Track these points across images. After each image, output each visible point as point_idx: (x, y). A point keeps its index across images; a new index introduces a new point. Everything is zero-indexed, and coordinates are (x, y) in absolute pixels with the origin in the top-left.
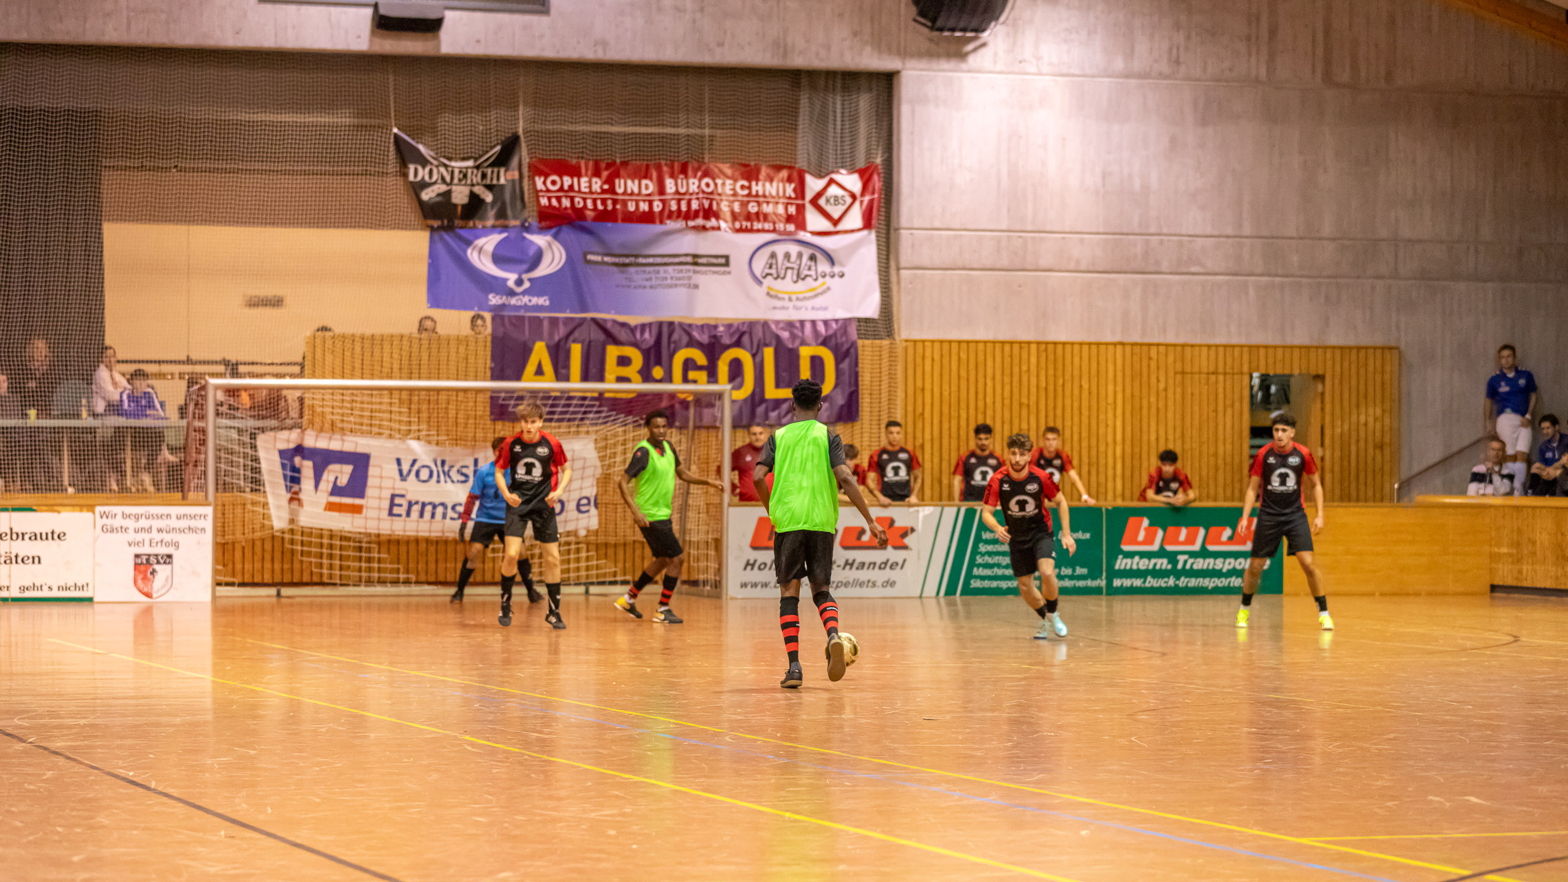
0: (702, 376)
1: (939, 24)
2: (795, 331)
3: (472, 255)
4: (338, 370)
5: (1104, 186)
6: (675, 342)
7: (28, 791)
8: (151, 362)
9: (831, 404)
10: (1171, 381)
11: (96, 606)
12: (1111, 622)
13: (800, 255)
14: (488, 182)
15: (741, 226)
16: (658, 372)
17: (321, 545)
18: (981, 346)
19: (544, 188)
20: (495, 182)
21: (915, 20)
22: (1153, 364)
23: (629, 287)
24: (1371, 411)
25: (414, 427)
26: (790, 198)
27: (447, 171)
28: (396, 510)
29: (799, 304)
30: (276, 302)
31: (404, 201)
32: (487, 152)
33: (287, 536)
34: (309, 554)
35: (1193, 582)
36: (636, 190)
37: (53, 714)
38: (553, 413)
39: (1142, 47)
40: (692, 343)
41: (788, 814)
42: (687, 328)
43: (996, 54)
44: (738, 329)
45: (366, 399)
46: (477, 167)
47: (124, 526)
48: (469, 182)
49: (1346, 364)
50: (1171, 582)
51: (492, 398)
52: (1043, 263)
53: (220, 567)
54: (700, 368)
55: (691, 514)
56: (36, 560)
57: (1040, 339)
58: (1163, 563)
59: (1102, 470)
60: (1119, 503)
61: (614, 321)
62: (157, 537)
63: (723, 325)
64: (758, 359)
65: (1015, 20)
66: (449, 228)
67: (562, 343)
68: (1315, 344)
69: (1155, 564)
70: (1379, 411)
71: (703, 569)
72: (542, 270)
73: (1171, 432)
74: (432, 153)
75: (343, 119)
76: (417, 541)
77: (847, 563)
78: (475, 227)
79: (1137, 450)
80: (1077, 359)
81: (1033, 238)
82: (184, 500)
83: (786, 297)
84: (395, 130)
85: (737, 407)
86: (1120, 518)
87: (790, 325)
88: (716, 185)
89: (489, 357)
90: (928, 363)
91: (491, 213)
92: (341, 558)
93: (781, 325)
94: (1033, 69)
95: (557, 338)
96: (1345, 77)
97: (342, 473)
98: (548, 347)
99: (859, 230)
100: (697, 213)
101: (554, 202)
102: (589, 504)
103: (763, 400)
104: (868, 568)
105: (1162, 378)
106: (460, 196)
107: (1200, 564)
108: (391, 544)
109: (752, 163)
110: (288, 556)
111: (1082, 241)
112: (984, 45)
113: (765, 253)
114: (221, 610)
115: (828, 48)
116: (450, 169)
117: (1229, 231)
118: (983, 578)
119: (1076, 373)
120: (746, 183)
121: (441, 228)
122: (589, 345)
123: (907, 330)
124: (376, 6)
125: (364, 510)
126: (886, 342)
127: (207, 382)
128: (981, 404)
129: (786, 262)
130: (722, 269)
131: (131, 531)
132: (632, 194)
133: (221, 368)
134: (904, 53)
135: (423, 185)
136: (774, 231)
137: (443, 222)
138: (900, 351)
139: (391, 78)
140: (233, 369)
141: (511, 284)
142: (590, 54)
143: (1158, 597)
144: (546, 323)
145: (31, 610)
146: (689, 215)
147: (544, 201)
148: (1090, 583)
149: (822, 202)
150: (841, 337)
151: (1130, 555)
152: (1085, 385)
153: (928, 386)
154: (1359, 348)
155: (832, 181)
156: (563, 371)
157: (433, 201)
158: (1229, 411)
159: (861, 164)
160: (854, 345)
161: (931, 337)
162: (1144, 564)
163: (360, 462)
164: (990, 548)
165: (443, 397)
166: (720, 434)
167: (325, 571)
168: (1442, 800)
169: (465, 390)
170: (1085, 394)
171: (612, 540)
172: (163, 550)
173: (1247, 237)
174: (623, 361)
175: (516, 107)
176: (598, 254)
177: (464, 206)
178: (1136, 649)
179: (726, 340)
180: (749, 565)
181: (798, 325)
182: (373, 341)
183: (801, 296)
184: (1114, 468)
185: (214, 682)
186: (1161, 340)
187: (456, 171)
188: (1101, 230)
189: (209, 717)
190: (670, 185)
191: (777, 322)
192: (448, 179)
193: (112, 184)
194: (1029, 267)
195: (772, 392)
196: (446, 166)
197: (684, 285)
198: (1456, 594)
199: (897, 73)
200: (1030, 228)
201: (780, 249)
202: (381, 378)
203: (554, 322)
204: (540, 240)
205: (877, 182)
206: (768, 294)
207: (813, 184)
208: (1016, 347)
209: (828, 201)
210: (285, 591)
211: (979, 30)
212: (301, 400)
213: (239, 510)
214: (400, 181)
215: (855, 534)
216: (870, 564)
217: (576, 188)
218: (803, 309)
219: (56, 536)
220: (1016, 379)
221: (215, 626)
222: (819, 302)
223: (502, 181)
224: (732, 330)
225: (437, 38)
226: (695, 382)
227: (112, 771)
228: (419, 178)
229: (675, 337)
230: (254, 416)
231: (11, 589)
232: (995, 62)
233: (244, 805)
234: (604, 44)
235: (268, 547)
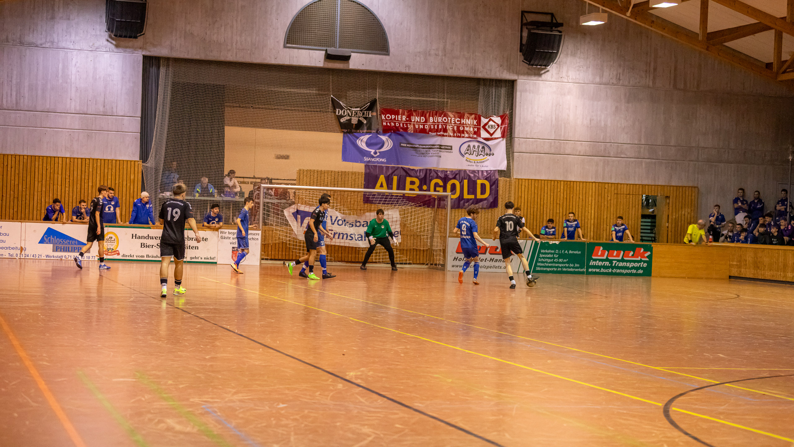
0: (441, 189)
1: (532, 63)
2: (476, 174)
3: (359, 142)
4: (308, 183)
5: (590, 124)
6: (432, 176)
7: (191, 332)
8: (241, 177)
9: (488, 201)
10: (612, 198)
11: (218, 265)
12: (587, 284)
13: (479, 147)
14: (365, 116)
15: (457, 135)
16: (425, 187)
17: (300, 246)
18: (543, 182)
19: (385, 119)
20: (367, 116)
21: (523, 61)
22: (606, 190)
23: (416, 156)
24: (686, 210)
26: (475, 125)
27: (350, 112)
29: (478, 164)
30: (287, 157)
31: (334, 122)
32: (365, 105)
33: (288, 242)
35: (618, 271)
36: (419, 121)
37: (201, 304)
38: (386, 201)
39: (606, 74)
40: (438, 177)
41: (467, 351)
42: (436, 171)
43: (552, 74)
44: (455, 172)
45: (318, 193)
46: (361, 111)
47: (229, 237)
48: (358, 116)
49: (678, 193)
50: (610, 270)
51: (364, 195)
52: (567, 152)
53: (263, 253)
54: (441, 186)
55: (435, 240)
56: (197, 248)
57: (565, 180)
58: (607, 264)
59: (586, 228)
60: (592, 241)
61: (409, 169)
63: (449, 171)
64: (462, 184)
65: (560, 62)
66: (350, 132)
67: (390, 175)
68: (667, 184)
69: (604, 264)
70: (689, 211)
71: (439, 259)
72: (384, 149)
73: (612, 215)
74: (345, 105)
75: (314, 91)
77: (491, 259)
78: (359, 132)
79: (599, 221)
80: (578, 188)
81: (564, 142)
83: (473, 162)
84: (332, 96)
85: (453, 200)
86: (592, 247)
87: (473, 172)
88: (448, 119)
89: (363, 180)
90: (523, 187)
91: (365, 128)
93: (471, 172)
94: (566, 81)
95: (388, 174)
96: (682, 86)
98: (385, 177)
99: (500, 138)
100: (441, 129)
101: (388, 124)
102: (398, 234)
103: (463, 199)
104: (499, 262)
105: (609, 196)
106: (354, 121)
107: (621, 264)
109: (462, 112)
110: (288, 250)
111: (582, 144)
112: (548, 71)
113: (466, 146)
114: (263, 269)
115: (491, 70)
116: (351, 111)
117: (636, 142)
118: (541, 267)
119: (578, 193)
120: (459, 120)
121: (347, 132)
122: (400, 177)
123: (516, 175)
124: (326, 50)
126: (508, 179)
127: (260, 185)
128: (542, 203)
129: (473, 149)
130: (450, 151)
131: (231, 238)
132: (417, 122)
133: (266, 181)
134: (518, 73)
135: (341, 116)
136: (469, 137)
137: (348, 130)
138: (513, 182)
139: (331, 77)
140: (270, 181)
141: (372, 153)
142: (403, 70)
143: (605, 276)
144: (384, 168)
145: (194, 266)
146: (437, 131)
147: (385, 124)
148: (580, 270)
149: (487, 127)
150: (493, 176)
151: (595, 260)
152: (581, 197)
153: (523, 196)
154: (683, 187)
155: (490, 120)
156: (390, 186)
157: (344, 123)
158: (634, 209)
159: (501, 114)
160: (497, 180)
161: (525, 178)
162: (600, 264)
164: (544, 256)
165: (346, 194)
166: (446, 211)
168: (709, 355)
169: (354, 192)
170: (581, 200)
171: (405, 248)
173: (643, 145)
174: (412, 183)
175: (376, 89)
176: (405, 144)
177: (355, 124)
178: (596, 295)
179: (451, 177)
180: (455, 259)
181: (477, 172)
182: (321, 173)
183: (478, 161)
184: (591, 228)
185: (259, 294)
186: (610, 182)
187: (353, 112)
188: (589, 141)
189: (257, 307)
190: (431, 119)
191: (469, 171)
192: (350, 115)
193: (228, 112)
194: (562, 153)
195: (466, 196)
196: (350, 110)
197: (436, 156)
198: (716, 279)
199: (516, 80)
200: (562, 139)
201: (472, 144)
202: (324, 186)
203: (387, 168)
204: (384, 138)
205: (507, 121)
206: (466, 160)
207: (484, 121)
208: (556, 182)
209: (489, 127)
211: (546, 65)
212: (295, 193)
213: (271, 232)
214: (333, 115)
215: (494, 250)
216: (500, 260)
217: (397, 119)
218: (479, 166)
219: (204, 239)
220: (555, 194)
221: (260, 275)
222: (484, 164)
223: (370, 116)
224: (453, 173)
225: (348, 62)
226: (439, 191)
227: (222, 326)
228: (340, 114)
229: (432, 174)
230: (277, 198)
231: (187, 258)
232: (552, 78)
233: (269, 340)
234: (409, 67)
235: (281, 246)
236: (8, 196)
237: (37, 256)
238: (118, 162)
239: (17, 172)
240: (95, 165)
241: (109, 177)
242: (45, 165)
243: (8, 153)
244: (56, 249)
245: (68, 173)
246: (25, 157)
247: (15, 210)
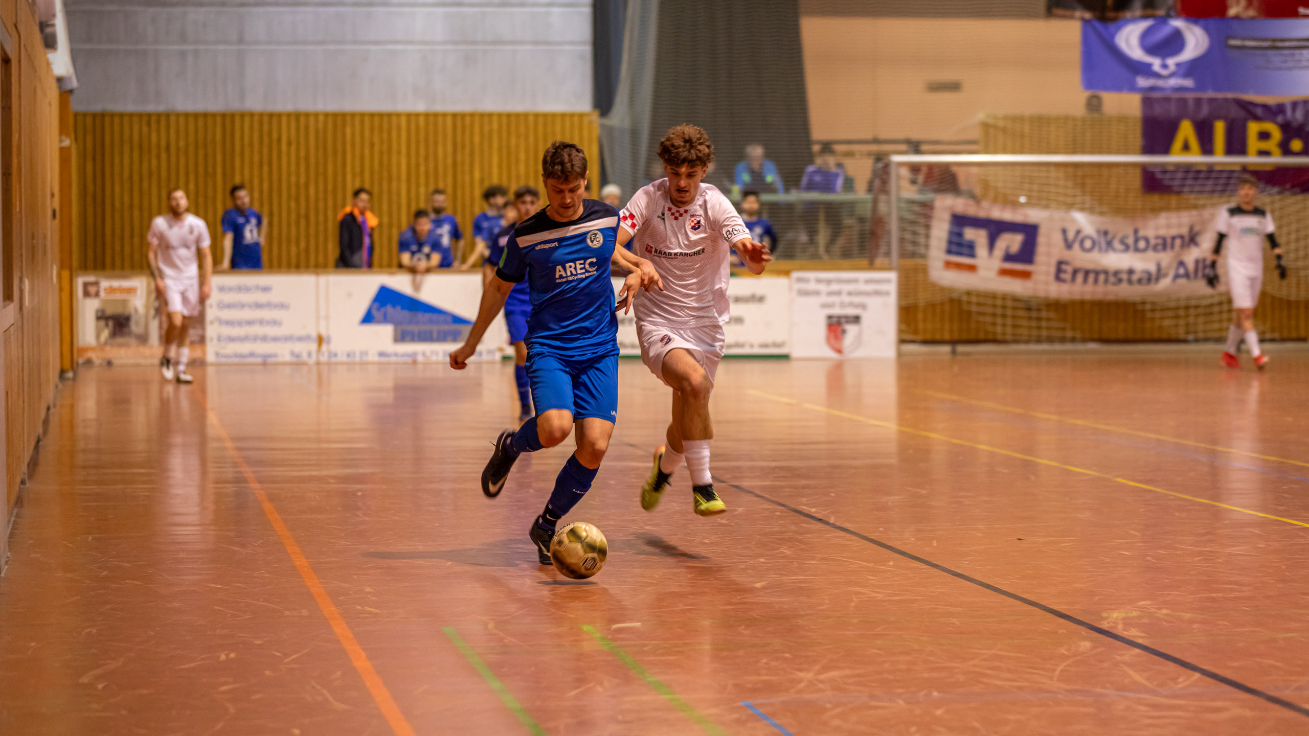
3: (1120, 41)
8: (842, 142)
11: (792, 362)
16: (1295, 146)
17: (994, 306)
23: (1267, 69)
25: (1079, 199)
28: (1063, 276)
30: (954, 87)
34: (984, 314)
47: (817, 290)
51: (1143, 171)
56: (740, 320)
61: (1253, 102)
62: (846, 299)
66: (1101, 19)
67: (1207, 120)
72: (1186, 55)
76: (1082, 303)
78: (1123, 17)
82: (871, 267)
89: (1140, 135)
91: (1138, 4)
92: (1014, 317)
95: (1202, 117)
97: (1013, 242)
98: (1192, 124)
108: (1057, 306)
110: (965, 316)
114: (904, 365)
121: (1093, 19)
122: (1232, 122)
125: (1035, 277)
127: (890, 159)
131: (823, 294)
133: (903, 147)
137: (1095, 14)
140: (916, 147)
144: (1191, 103)
145: (735, 366)
156: (1208, 146)
163: (1030, 232)
167: (999, 329)
172: (851, 312)
174: (1264, 136)
182: (1041, 121)
185: (898, 430)
189: (893, 461)
203: (1198, 101)
204: (1182, 25)
210: (961, 348)
213: (921, 276)
219: (756, 300)
221: (901, 380)
227: (796, 507)
233: (912, 538)
235: (947, 308)
236: (284, 214)
237: (358, 355)
238: (541, 120)
239: (302, 153)
240: (486, 129)
241: (522, 156)
242: (367, 134)
243: (280, 106)
244: (401, 337)
245: (422, 152)
246: (321, 118)
247: (303, 245)
